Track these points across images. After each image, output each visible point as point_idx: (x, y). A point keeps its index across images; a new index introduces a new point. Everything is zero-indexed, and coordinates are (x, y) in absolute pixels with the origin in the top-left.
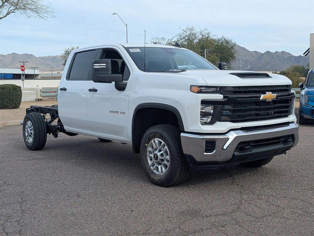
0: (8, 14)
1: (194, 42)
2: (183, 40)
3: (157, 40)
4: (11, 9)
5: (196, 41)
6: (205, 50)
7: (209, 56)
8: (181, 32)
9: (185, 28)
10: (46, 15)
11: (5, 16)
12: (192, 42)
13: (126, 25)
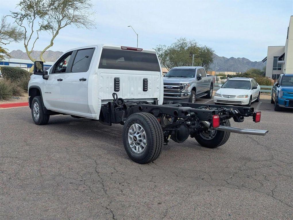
0: (66, 25)
1: (185, 49)
2: (177, 47)
3: (161, 47)
4: (68, 22)
5: (186, 48)
6: (193, 55)
7: (196, 60)
8: (176, 41)
9: (179, 39)
10: (90, 26)
11: (64, 27)
12: (183, 49)
13: (137, 35)
